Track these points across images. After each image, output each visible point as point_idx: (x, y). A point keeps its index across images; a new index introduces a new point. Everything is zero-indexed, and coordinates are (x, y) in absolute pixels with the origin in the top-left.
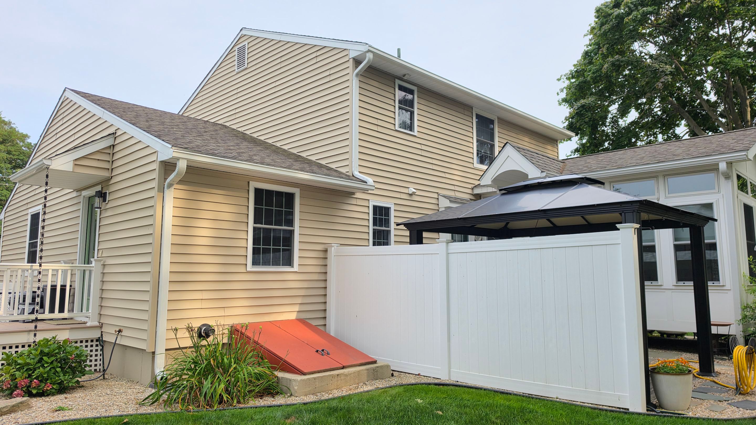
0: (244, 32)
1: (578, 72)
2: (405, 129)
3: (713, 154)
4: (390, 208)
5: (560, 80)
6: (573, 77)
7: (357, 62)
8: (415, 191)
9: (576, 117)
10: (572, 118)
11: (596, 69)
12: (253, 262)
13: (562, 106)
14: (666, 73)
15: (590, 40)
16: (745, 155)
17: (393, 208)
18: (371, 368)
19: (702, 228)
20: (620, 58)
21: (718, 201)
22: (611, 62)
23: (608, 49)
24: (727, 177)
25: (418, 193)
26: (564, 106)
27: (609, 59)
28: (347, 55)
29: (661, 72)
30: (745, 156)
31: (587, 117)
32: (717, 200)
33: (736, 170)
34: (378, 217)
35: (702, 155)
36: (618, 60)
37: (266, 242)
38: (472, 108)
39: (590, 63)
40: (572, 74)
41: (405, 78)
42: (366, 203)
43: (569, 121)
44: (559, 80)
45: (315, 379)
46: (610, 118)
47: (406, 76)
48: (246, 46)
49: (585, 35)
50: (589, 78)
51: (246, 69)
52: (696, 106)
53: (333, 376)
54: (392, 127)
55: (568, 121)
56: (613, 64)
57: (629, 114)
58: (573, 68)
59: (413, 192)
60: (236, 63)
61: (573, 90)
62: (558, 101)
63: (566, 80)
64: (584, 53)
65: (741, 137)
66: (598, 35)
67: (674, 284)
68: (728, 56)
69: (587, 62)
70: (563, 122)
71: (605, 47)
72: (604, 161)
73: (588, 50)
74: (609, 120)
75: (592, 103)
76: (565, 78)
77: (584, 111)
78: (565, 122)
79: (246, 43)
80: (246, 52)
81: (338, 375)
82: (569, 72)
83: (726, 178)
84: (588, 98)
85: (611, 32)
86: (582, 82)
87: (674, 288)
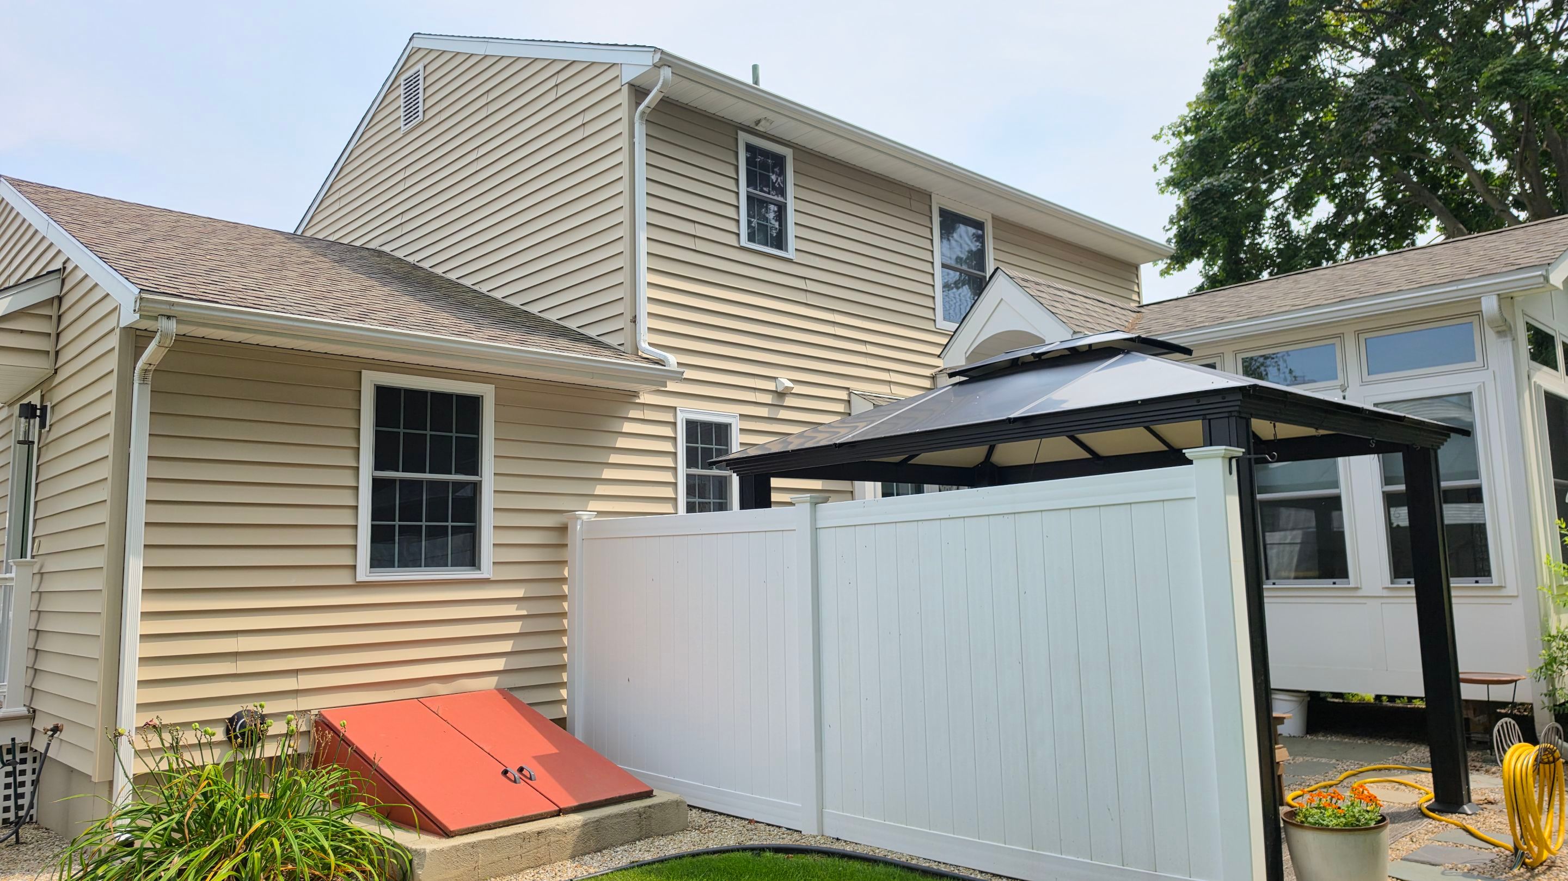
0: (417, 43)
1: (1198, 120)
2: (766, 244)
3: (1467, 277)
4: (730, 424)
5: (1160, 137)
6: (1188, 131)
7: (638, 91)
8: (790, 384)
9: (1192, 217)
10: (1185, 219)
11: (1233, 110)
12: (372, 559)
13: (1167, 195)
14: (1384, 111)
15: (1221, 48)
16: (1541, 275)
17: (736, 425)
18: (631, 812)
19: (1432, 452)
20: (1283, 82)
21: (1482, 387)
22: (1263, 91)
23: (1256, 64)
24: (1504, 330)
25: (798, 389)
26: (1172, 193)
27: (1260, 85)
28: (618, 76)
29: (1373, 109)
30: (1542, 280)
31: (1216, 216)
32: (1480, 386)
33: (1524, 314)
34: (700, 445)
35: (1442, 281)
36: (1279, 88)
37: (411, 511)
38: (931, 196)
39: (1222, 97)
40: (1185, 125)
41: (760, 128)
42: (668, 417)
43: (1180, 226)
44: (1156, 138)
45: (473, 845)
46: (1272, 217)
47: (763, 123)
48: (421, 73)
49: (1210, 40)
50: (1219, 132)
51: (421, 123)
52: (1462, 185)
53: (524, 837)
54: (732, 240)
55: (1176, 227)
56: (1268, 97)
57: (1314, 209)
58: (1186, 111)
59: (787, 388)
60: (401, 112)
61: (1186, 158)
62: (1158, 184)
63: (1172, 137)
64: (1208, 76)
65: (1538, 237)
66: (1234, 34)
67: (1387, 586)
68: (1522, 68)
69: (1215, 95)
70: (1166, 228)
71: (1250, 60)
72: (1225, 304)
73: (1217, 70)
74: (1270, 221)
75: (1226, 184)
76: (1171, 132)
77: (1210, 201)
78: (1171, 228)
79: (420, 66)
80: (421, 87)
81: (539, 833)
82: (1179, 120)
83: (1498, 332)
84: (1219, 174)
85: (1261, 28)
86: (1205, 140)
87: (1385, 593)
